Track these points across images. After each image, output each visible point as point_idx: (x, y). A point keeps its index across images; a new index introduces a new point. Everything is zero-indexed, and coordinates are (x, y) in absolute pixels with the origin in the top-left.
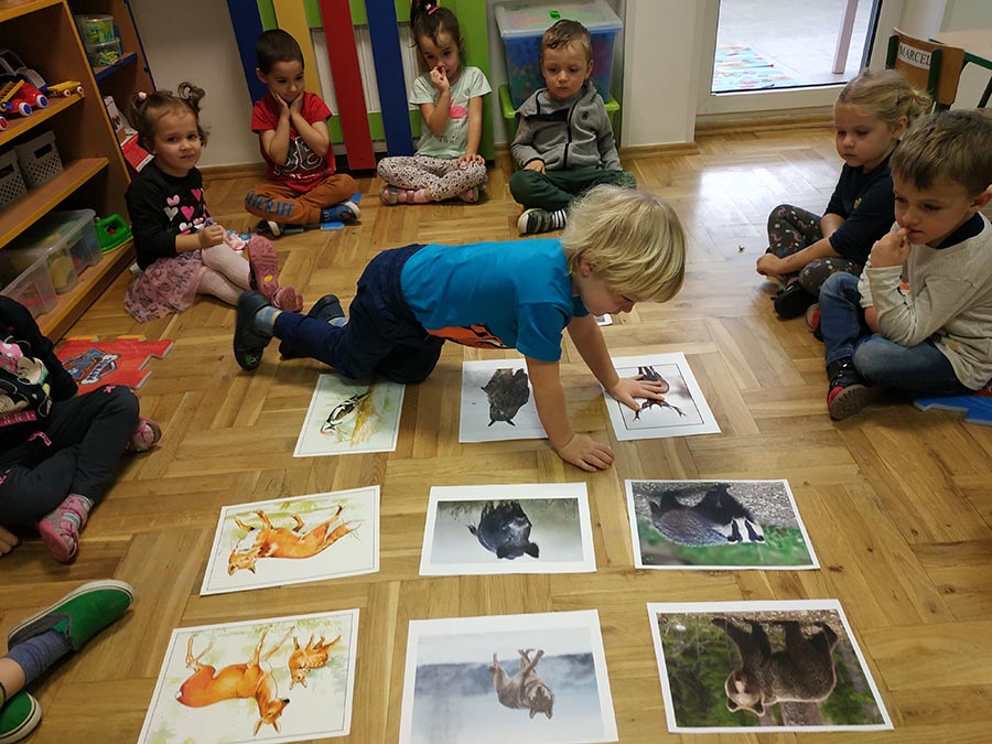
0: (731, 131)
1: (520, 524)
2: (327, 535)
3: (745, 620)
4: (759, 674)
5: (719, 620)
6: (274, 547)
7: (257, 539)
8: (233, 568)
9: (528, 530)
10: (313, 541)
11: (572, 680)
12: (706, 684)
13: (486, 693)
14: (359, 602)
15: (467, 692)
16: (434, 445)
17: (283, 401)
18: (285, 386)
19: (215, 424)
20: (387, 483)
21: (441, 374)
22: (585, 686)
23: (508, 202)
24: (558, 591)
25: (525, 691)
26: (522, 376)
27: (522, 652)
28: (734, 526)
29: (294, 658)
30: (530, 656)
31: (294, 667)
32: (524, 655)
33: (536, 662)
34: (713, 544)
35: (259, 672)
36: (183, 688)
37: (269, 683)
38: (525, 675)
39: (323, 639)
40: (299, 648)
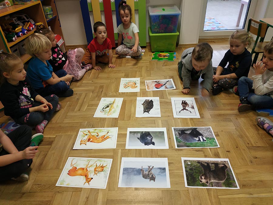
1: (150, 137)
2: (104, 138)
3: (205, 162)
4: (208, 175)
5: (199, 162)
6: (91, 140)
7: (88, 137)
8: (81, 144)
9: (152, 139)
10: (101, 139)
11: (160, 173)
12: (195, 177)
13: (140, 175)
14: (111, 154)
15: (135, 175)
16: (129, 117)
17: (92, 105)
18: (93, 101)
19: (75, 110)
20: (118, 126)
21: (131, 100)
22: (163, 175)
23: (149, 57)
24: (159, 153)
25: (149, 175)
26: (152, 101)
27: (148, 166)
28: (199, 138)
29: (95, 168)
30: (150, 167)
31: (95, 170)
32: (149, 167)
33: (152, 169)
34: (194, 142)
35: (87, 170)
36: (69, 171)
37: (89, 173)
38: (149, 172)
39: (103, 165)
40: (97, 166)
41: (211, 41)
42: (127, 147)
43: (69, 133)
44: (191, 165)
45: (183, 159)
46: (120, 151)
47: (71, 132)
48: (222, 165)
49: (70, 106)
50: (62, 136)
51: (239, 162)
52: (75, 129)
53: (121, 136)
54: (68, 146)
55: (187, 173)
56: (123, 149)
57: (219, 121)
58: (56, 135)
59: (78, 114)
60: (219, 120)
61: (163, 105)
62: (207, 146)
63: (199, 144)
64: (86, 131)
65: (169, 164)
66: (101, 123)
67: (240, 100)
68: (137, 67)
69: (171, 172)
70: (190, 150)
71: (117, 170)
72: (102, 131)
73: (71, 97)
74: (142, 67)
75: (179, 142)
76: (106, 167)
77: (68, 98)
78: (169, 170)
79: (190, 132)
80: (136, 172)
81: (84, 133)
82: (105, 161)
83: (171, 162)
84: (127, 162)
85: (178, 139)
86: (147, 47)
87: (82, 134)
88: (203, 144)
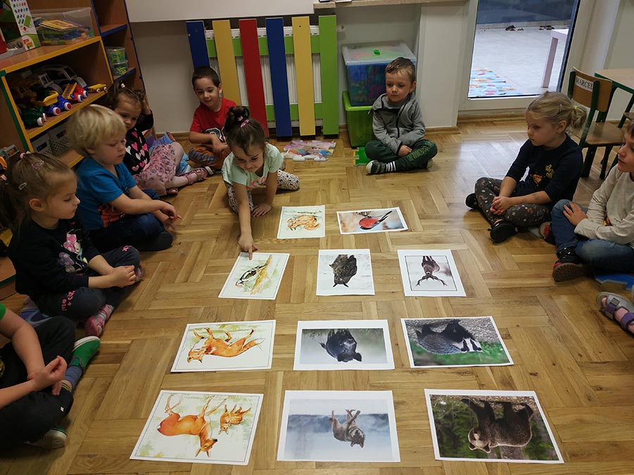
0: (479, 120)
1: (350, 342)
2: (244, 346)
3: (481, 401)
4: (488, 430)
5: (465, 400)
6: (214, 349)
7: (205, 343)
8: (190, 358)
9: (355, 346)
10: (236, 348)
11: (375, 428)
12: (457, 434)
13: (327, 431)
14: (261, 382)
15: (316, 431)
16: (302, 296)
17: (216, 269)
18: (218, 260)
19: (177, 280)
20: (275, 317)
21: (306, 256)
22: (383, 431)
23: (346, 159)
24: (373, 380)
25: (349, 432)
26: (353, 259)
27: (348, 411)
28: (465, 344)
29: (223, 417)
30: (352, 413)
31: (223, 421)
32: (350, 412)
33: (355, 417)
34: (453, 353)
35: (204, 421)
36: (161, 424)
37: (208, 429)
38: (350, 423)
39: (241, 408)
40: (227, 411)
41: (487, 122)
42: (298, 366)
43: (162, 334)
44: (448, 406)
45: (429, 393)
46: (280, 375)
47: (166, 332)
48: (522, 407)
49: (165, 271)
50: (146, 340)
51: (561, 399)
52: (176, 324)
53: (284, 341)
54: (159, 364)
55: (440, 426)
56: (288, 372)
57: (509, 302)
58: (133, 338)
59: (184, 289)
60: (509, 300)
61: (379, 267)
62: (485, 362)
63: (465, 357)
64: (201, 329)
65: (397, 404)
66: (237, 309)
67: (558, 254)
68: (319, 182)
69: (401, 424)
70: (443, 371)
71: (274, 420)
72: (239, 330)
73: (167, 250)
74: (330, 180)
75: (419, 353)
76: (248, 412)
77: (160, 254)
78: (398, 420)
79: (444, 329)
80: (318, 425)
81: (196, 334)
82: (245, 400)
83: (400, 399)
84: (297, 401)
85: (416, 346)
86: (341, 137)
87: (193, 335)
88: (474, 358)
